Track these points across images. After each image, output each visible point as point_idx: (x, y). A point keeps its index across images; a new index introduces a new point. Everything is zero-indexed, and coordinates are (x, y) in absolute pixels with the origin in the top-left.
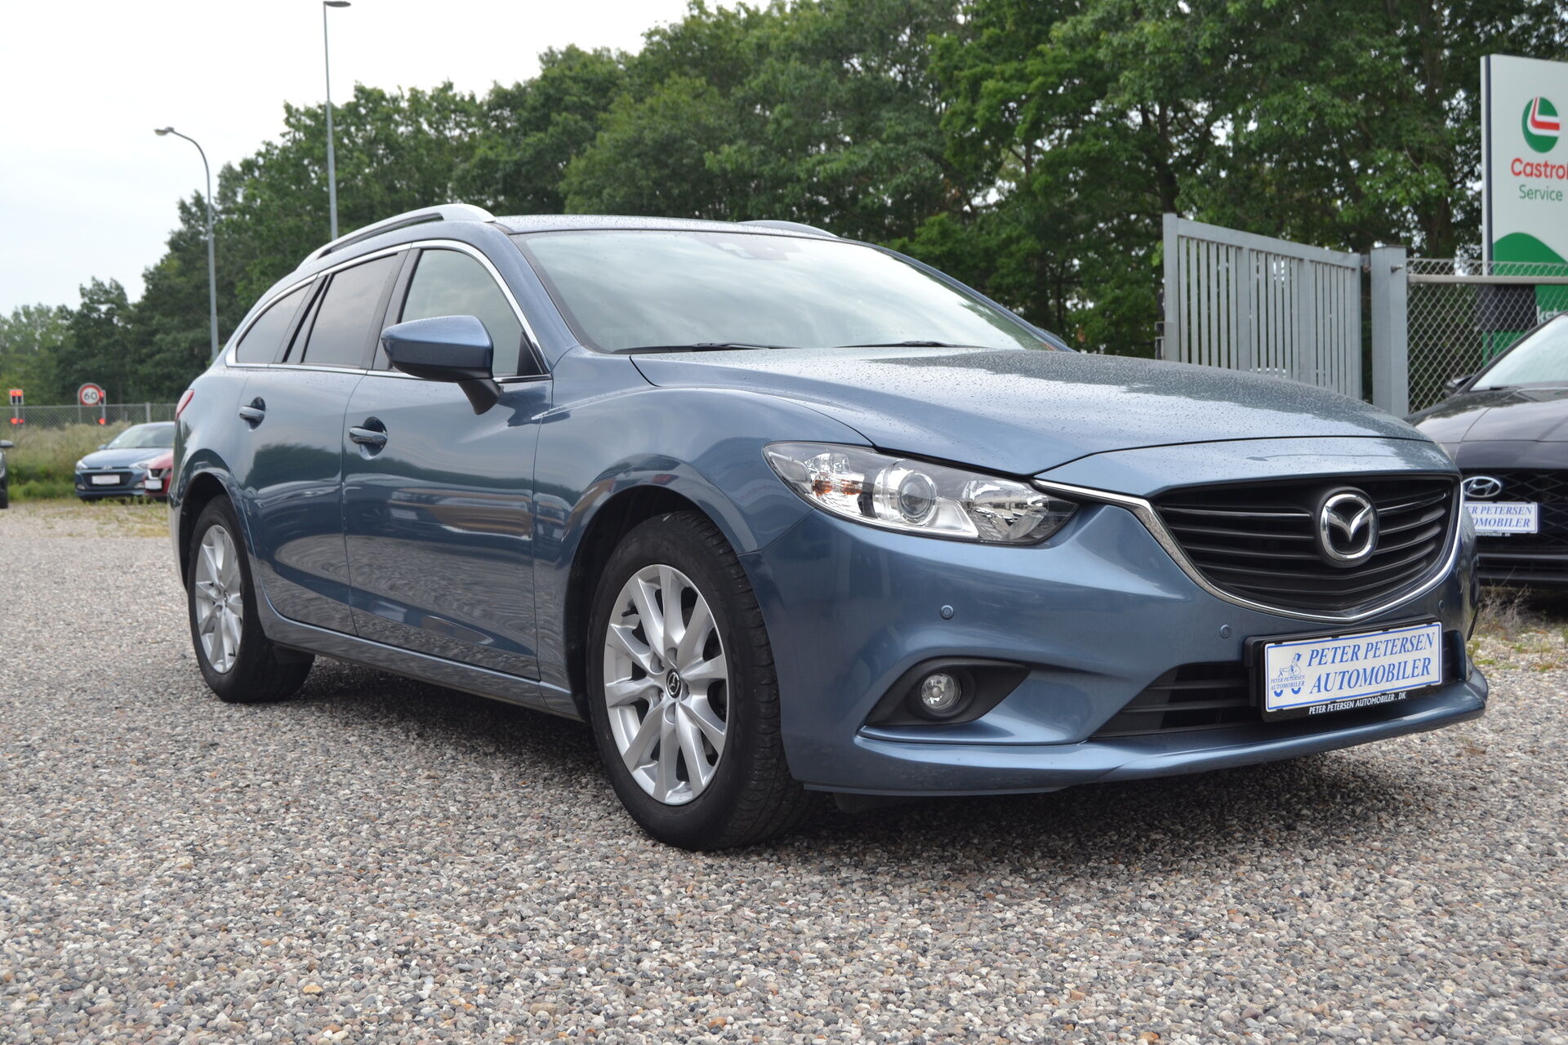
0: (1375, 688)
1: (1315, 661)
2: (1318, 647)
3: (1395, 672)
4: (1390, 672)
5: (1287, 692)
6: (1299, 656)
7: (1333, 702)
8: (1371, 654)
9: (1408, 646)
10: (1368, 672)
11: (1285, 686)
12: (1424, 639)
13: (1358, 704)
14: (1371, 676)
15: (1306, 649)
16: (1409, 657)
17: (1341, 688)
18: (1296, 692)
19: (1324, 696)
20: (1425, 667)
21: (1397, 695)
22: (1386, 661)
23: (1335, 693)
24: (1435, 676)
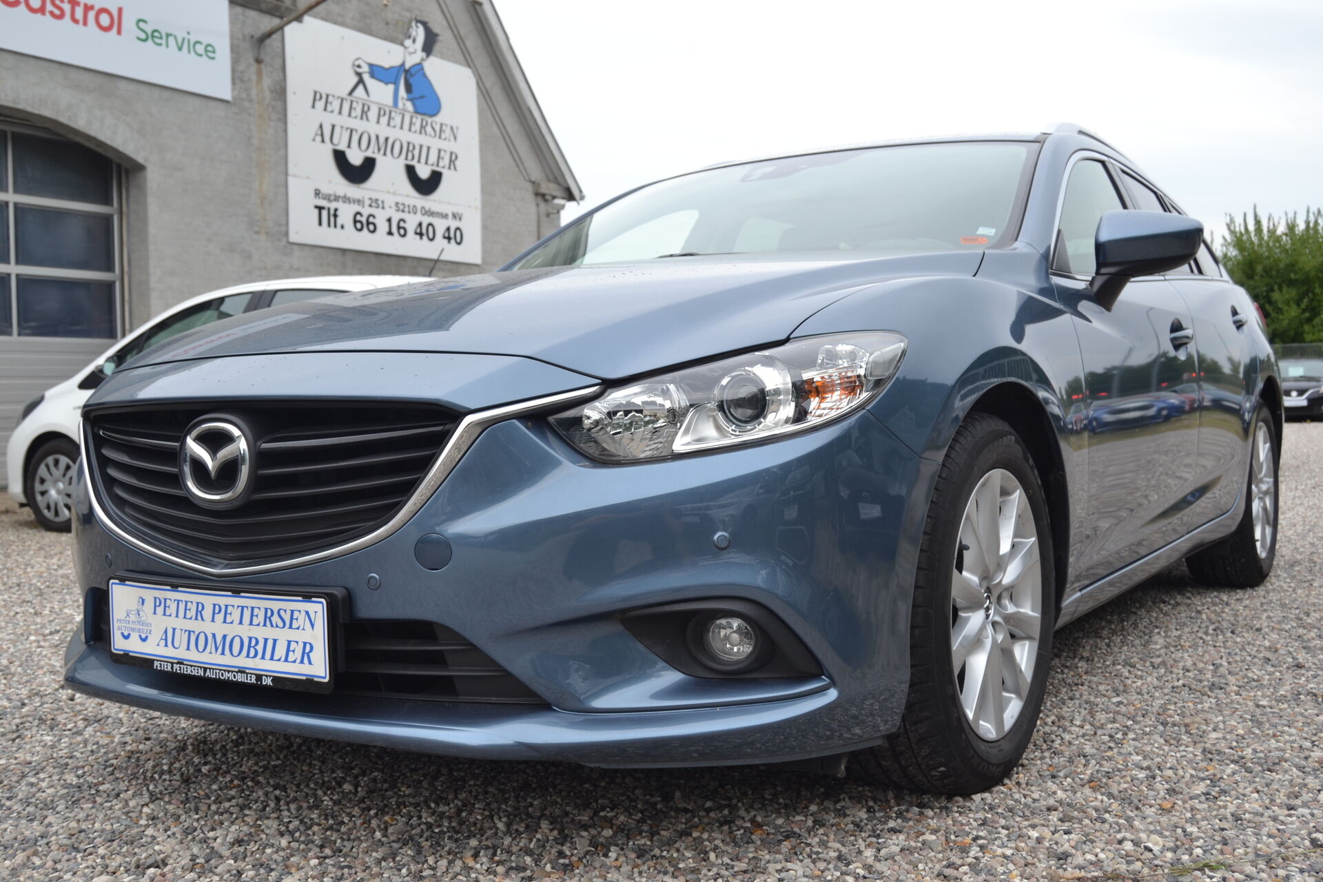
0: (227, 660)
1: (160, 610)
2: (161, 594)
3: (260, 648)
4: (250, 647)
5: (135, 637)
6: (143, 600)
7: (180, 663)
8: (219, 617)
9: (275, 619)
10: (219, 639)
11: (133, 630)
12: (302, 616)
13: (208, 673)
14: (225, 644)
15: (150, 594)
16: (283, 635)
17: (188, 649)
18: (144, 640)
19: (169, 652)
20: (306, 655)
21: (259, 677)
22: (246, 631)
23: (181, 653)
24: (318, 668)
